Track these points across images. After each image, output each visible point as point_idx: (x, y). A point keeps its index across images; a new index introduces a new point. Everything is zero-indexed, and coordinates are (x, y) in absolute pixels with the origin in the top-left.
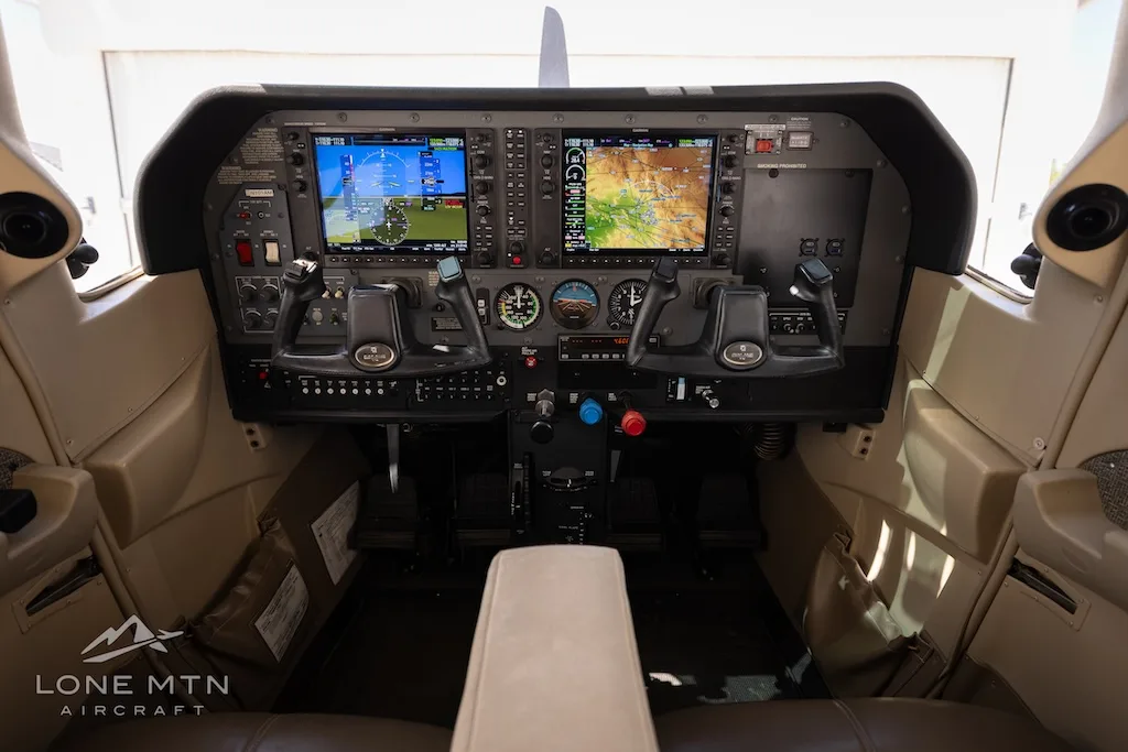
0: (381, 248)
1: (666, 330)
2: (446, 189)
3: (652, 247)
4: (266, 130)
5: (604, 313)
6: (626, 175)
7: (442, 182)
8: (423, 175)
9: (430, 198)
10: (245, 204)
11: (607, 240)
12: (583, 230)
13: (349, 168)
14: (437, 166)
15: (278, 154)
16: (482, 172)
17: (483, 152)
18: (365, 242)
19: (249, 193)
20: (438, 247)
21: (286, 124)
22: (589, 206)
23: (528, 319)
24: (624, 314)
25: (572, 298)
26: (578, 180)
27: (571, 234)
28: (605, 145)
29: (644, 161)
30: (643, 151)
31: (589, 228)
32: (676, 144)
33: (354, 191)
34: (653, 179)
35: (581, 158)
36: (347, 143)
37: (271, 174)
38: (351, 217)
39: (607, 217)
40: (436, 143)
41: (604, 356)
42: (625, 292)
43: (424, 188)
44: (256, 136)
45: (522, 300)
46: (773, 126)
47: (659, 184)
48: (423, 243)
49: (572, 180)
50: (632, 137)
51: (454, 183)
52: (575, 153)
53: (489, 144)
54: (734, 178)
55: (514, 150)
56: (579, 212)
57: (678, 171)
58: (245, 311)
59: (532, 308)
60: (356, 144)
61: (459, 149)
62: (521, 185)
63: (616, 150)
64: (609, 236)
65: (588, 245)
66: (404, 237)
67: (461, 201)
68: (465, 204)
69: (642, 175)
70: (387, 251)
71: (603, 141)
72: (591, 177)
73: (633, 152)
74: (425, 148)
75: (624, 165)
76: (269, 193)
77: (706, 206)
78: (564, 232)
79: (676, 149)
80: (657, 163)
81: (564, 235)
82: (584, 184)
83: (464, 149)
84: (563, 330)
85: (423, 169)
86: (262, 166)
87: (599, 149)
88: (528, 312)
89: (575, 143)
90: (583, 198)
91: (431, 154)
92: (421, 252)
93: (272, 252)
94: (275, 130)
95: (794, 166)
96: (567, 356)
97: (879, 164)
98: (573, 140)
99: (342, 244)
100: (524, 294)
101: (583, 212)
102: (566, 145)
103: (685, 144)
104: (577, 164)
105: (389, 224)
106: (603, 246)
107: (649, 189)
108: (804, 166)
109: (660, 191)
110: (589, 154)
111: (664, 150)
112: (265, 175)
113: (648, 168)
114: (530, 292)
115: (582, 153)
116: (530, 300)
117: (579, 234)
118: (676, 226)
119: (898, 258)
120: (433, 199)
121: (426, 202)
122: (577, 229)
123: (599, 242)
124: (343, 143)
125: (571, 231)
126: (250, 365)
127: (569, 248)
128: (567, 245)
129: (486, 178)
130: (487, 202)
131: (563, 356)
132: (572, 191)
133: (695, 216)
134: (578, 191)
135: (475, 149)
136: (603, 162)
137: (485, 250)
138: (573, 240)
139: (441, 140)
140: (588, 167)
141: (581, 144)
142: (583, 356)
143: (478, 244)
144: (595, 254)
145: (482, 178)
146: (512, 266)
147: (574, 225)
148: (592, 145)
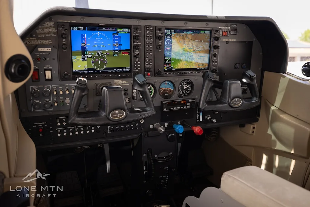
0: (96, 71)
1: (196, 97)
2: (123, 48)
3: (192, 68)
4: (49, 23)
5: (176, 93)
6: (185, 43)
7: (121, 45)
8: (114, 42)
9: (116, 51)
10: (38, 54)
11: (178, 66)
12: (170, 62)
13: (85, 39)
14: (120, 39)
15: (54, 33)
16: (137, 41)
17: (138, 34)
18: (89, 69)
19: (40, 49)
20: (119, 70)
21: (58, 21)
22: (172, 54)
24: (182, 92)
25: (165, 87)
26: (169, 45)
27: (166, 64)
28: (178, 32)
29: (190, 38)
30: (190, 35)
31: (172, 62)
32: (200, 33)
33: (86, 49)
34: (193, 44)
35: (170, 37)
36: (84, 29)
37: (50, 41)
38: (84, 59)
39: (178, 58)
40: (120, 30)
41: (175, 108)
42: (182, 84)
43: (114, 47)
44: (44, 26)
46: (227, 27)
47: (194, 46)
48: (113, 69)
49: (167, 45)
50: (187, 30)
51: (126, 46)
52: (168, 35)
53: (140, 31)
54: (217, 44)
55: (150, 34)
57: (200, 41)
58: (33, 102)
59: (151, 92)
60: (88, 30)
61: (128, 33)
62: (151, 46)
63: (181, 34)
64: (179, 64)
65: (172, 68)
66: (107, 66)
67: (128, 52)
68: (130, 54)
69: (189, 43)
70: (98, 73)
71: (177, 31)
72: (173, 43)
73: (187, 35)
74: (115, 32)
75: (184, 39)
76: (49, 49)
78: (165, 63)
79: (200, 34)
80: (194, 39)
81: (164, 64)
82: (171, 46)
83: (130, 33)
84: (164, 100)
85: (114, 40)
86: (46, 38)
87: (176, 34)
89: (168, 31)
90: (171, 51)
91: (117, 34)
92: (112, 72)
93: (48, 75)
94: (53, 23)
95: (233, 40)
96: (166, 109)
97: (254, 39)
99: (80, 70)
102: (166, 32)
103: (202, 33)
104: (169, 39)
105: (100, 62)
106: (177, 68)
107: (191, 48)
108: (235, 40)
109: (195, 48)
110: (173, 36)
111: (196, 34)
112: (47, 42)
113: (191, 40)
114: (151, 86)
115: (171, 35)
116: (151, 89)
117: (169, 64)
118: (199, 60)
119: (260, 69)
120: (117, 51)
121: (115, 53)
122: (168, 62)
123: (176, 66)
124: (82, 29)
125: (167, 63)
126: (34, 126)
127: (166, 69)
128: (165, 68)
129: (139, 44)
130: (139, 53)
131: (164, 109)
132: (167, 49)
133: (205, 57)
134: (169, 49)
135: (135, 33)
136: (177, 38)
137: (138, 71)
138: (167, 66)
139: (122, 29)
140: (172, 40)
141: (170, 32)
142: (171, 109)
143: (135, 69)
144: (174, 71)
145: (137, 44)
146: (147, 76)
147: (167, 60)
148: (174, 32)
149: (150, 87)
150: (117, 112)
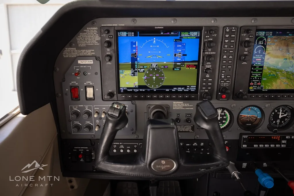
0: (149, 90)
2: (187, 59)
4: (92, 28)
5: (266, 123)
6: (289, 52)
7: (186, 55)
8: (176, 51)
9: (178, 64)
10: (78, 68)
11: (272, 85)
12: (260, 79)
13: (135, 48)
14: (184, 47)
15: (97, 41)
16: (210, 50)
17: (212, 39)
18: (140, 87)
19: (80, 62)
20: (180, 89)
21: (102, 25)
22: (265, 67)
23: (223, 125)
24: (274, 122)
25: (248, 114)
26: (261, 54)
27: (253, 82)
28: (278, 35)
31: (264, 79)
33: (137, 61)
35: (264, 42)
36: (136, 35)
37: (92, 52)
38: (134, 74)
39: (274, 73)
40: (185, 35)
41: (260, 146)
42: (276, 111)
43: (176, 59)
44: (85, 32)
45: (221, 115)
48: (172, 87)
49: (258, 54)
51: (192, 55)
52: (261, 39)
53: (215, 35)
55: (230, 38)
56: (259, 71)
58: (73, 123)
59: (226, 120)
60: (140, 36)
61: (197, 38)
62: (231, 57)
63: (284, 37)
64: (274, 83)
65: (262, 88)
66: (164, 84)
67: (195, 65)
68: (197, 67)
70: (152, 92)
71: (277, 33)
72: (269, 52)
74: (178, 38)
75: (288, 46)
76: (90, 62)
78: (251, 80)
81: (250, 82)
82: (264, 56)
83: (200, 38)
84: (243, 131)
85: (176, 48)
86: (87, 47)
87: (274, 37)
88: (224, 121)
89: (262, 34)
90: (263, 63)
91: (181, 40)
92: (170, 92)
93: (90, 92)
94: (96, 28)
96: (246, 146)
98: (261, 32)
99: (128, 88)
100: (222, 112)
101: (262, 71)
102: (257, 35)
104: (262, 45)
105: (154, 78)
106: (270, 88)
110: (269, 40)
112: (89, 52)
114: (225, 111)
115: (265, 39)
116: (225, 115)
117: (258, 82)
120: (180, 64)
121: (175, 66)
122: (257, 79)
123: (268, 86)
124: (133, 35)
125: (254, 81)
126: (74, 150)
127: (251, 89)
128: (250, 88)
129: (212, 53)
130: (210, 66)
131: (244, 146)
132: (257, 60)
134: (260, 60)
135: (208, 38)
136: (276, 44)
137: (207, 91)
138: (254, 85)
139: (187, 33)
140: (267, 47)
141: (265, 34)
142: (255, 146)
143: (203, 88)
144: (265, 92)
145: (210, 53)
146: (220, 99)
147: (256, 77)
148: (271, 35)
149: (225, 113)
150: (163, 162)
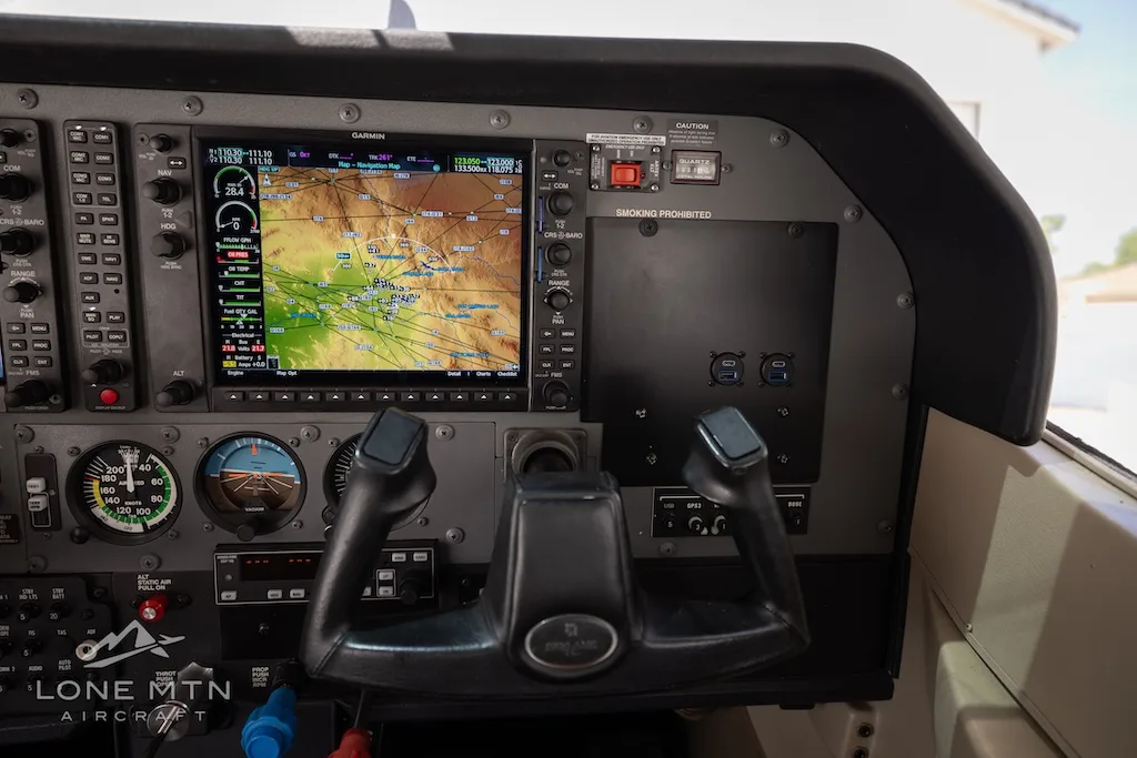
1: (449, 534)
3: (411, 367)
6: (350, 228)
11: (310, 351)
12: (259, 330)
16: (19, 209)
17: (18, 168)
22: (269, 284)
23: (154, 514)
25: (255, 468)
26: (244, 231)
27: (235, 342)
28: (296, 162)
29: (385, 197)
30: (380, 181)
31: (275, 330)
32: (448, 167)
34: (404, 232)
35: (247, 186)
39: (312, 308)
41: (293, 593)
45: (137, 475)
46: (642, 139)
47: (417, 243)
49: (229, 232)
50: (356, 150)
52: (234, 176)
53: (30, 153)
54: (568, 236)
55: (92, 167)
56: (249, 297)
57: (455, 219)
59: (161, 490)
62: (110, 240)
63: (320, 172)
64: (317, 346)
65: (274, 364)
69: (382, 225)
71: (293, 155)
72: (272, 225)
73: (357, 179)
75: (342, 205)
77: (518, 288)
78: (221, 332)
79: (449, 175)
80: (410, 203)
81: (220, 342)
82: (257, 239)
84: (226, 538)
87: (283, 171)
88: (154, 499)
89: (233, 156)
90: (258, 269)
95: (688, 215)
96: (233, 595)
97: (848, 214)
98: (227, 151)
100: (142, 461)
101: (259, 297)
102: (213, 159)
103: (467, 164)
104: (238, 198)
106: (305, 366)
107: (397, 252)
108: (705, 215)
109: (421, 258)
110: (265, 181)
111: (424, 178)
113: (392, 211)
114: (154, 458)
115: (249, 177)
116: (156, 474)
117: (251, 342)
118: (458, 326)
119: (895, 390)
122: (246, 330)
123: (297, 357)
125: (234, 335)
127: (233, 369)
128: (226, 364)
129: (30, 222)
130: (32, 274)
131: (224, 596)
132: (231, 254)
133: (496, 306)
134: (245, 255)
136: (295, 197)
137: (36, 373)
138: (240, 353)
140: (263, 206)
141: (245, 159)
142: (270, 593)
143: (16, 361)
144: (288, 381)
145: (22, 222)
146: (97, 408)
147: (240, 322)
148: (270, 162)
